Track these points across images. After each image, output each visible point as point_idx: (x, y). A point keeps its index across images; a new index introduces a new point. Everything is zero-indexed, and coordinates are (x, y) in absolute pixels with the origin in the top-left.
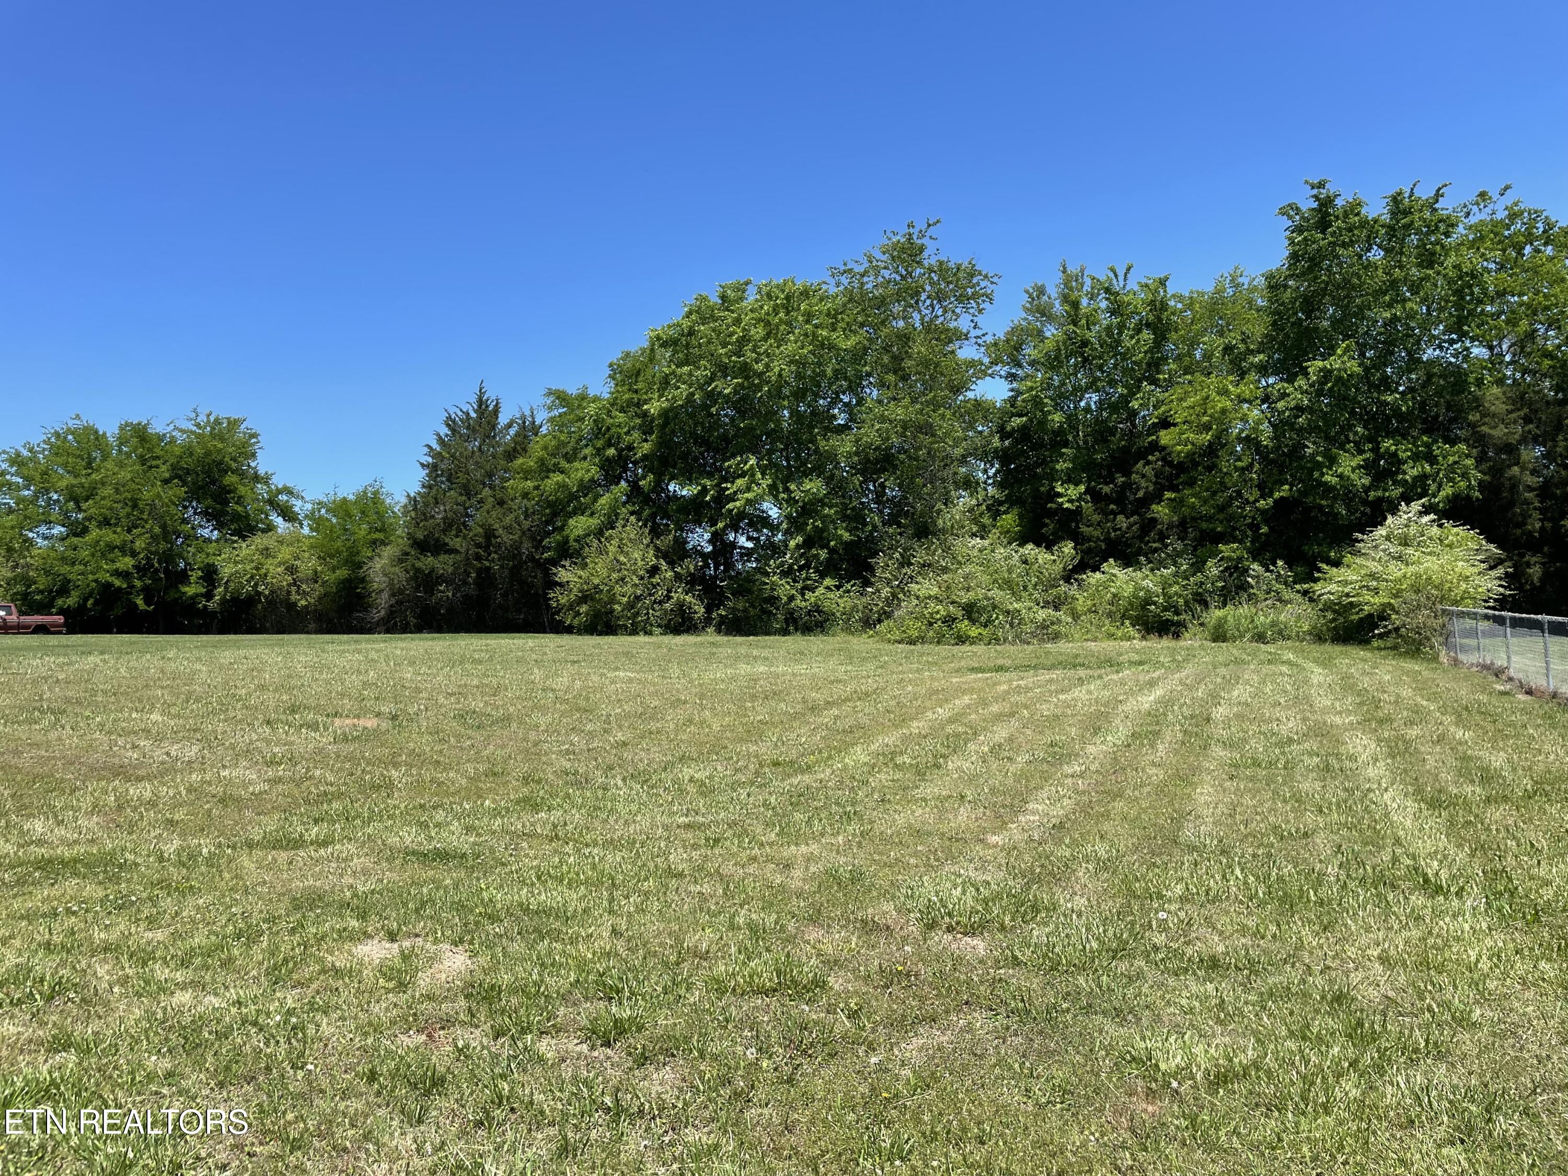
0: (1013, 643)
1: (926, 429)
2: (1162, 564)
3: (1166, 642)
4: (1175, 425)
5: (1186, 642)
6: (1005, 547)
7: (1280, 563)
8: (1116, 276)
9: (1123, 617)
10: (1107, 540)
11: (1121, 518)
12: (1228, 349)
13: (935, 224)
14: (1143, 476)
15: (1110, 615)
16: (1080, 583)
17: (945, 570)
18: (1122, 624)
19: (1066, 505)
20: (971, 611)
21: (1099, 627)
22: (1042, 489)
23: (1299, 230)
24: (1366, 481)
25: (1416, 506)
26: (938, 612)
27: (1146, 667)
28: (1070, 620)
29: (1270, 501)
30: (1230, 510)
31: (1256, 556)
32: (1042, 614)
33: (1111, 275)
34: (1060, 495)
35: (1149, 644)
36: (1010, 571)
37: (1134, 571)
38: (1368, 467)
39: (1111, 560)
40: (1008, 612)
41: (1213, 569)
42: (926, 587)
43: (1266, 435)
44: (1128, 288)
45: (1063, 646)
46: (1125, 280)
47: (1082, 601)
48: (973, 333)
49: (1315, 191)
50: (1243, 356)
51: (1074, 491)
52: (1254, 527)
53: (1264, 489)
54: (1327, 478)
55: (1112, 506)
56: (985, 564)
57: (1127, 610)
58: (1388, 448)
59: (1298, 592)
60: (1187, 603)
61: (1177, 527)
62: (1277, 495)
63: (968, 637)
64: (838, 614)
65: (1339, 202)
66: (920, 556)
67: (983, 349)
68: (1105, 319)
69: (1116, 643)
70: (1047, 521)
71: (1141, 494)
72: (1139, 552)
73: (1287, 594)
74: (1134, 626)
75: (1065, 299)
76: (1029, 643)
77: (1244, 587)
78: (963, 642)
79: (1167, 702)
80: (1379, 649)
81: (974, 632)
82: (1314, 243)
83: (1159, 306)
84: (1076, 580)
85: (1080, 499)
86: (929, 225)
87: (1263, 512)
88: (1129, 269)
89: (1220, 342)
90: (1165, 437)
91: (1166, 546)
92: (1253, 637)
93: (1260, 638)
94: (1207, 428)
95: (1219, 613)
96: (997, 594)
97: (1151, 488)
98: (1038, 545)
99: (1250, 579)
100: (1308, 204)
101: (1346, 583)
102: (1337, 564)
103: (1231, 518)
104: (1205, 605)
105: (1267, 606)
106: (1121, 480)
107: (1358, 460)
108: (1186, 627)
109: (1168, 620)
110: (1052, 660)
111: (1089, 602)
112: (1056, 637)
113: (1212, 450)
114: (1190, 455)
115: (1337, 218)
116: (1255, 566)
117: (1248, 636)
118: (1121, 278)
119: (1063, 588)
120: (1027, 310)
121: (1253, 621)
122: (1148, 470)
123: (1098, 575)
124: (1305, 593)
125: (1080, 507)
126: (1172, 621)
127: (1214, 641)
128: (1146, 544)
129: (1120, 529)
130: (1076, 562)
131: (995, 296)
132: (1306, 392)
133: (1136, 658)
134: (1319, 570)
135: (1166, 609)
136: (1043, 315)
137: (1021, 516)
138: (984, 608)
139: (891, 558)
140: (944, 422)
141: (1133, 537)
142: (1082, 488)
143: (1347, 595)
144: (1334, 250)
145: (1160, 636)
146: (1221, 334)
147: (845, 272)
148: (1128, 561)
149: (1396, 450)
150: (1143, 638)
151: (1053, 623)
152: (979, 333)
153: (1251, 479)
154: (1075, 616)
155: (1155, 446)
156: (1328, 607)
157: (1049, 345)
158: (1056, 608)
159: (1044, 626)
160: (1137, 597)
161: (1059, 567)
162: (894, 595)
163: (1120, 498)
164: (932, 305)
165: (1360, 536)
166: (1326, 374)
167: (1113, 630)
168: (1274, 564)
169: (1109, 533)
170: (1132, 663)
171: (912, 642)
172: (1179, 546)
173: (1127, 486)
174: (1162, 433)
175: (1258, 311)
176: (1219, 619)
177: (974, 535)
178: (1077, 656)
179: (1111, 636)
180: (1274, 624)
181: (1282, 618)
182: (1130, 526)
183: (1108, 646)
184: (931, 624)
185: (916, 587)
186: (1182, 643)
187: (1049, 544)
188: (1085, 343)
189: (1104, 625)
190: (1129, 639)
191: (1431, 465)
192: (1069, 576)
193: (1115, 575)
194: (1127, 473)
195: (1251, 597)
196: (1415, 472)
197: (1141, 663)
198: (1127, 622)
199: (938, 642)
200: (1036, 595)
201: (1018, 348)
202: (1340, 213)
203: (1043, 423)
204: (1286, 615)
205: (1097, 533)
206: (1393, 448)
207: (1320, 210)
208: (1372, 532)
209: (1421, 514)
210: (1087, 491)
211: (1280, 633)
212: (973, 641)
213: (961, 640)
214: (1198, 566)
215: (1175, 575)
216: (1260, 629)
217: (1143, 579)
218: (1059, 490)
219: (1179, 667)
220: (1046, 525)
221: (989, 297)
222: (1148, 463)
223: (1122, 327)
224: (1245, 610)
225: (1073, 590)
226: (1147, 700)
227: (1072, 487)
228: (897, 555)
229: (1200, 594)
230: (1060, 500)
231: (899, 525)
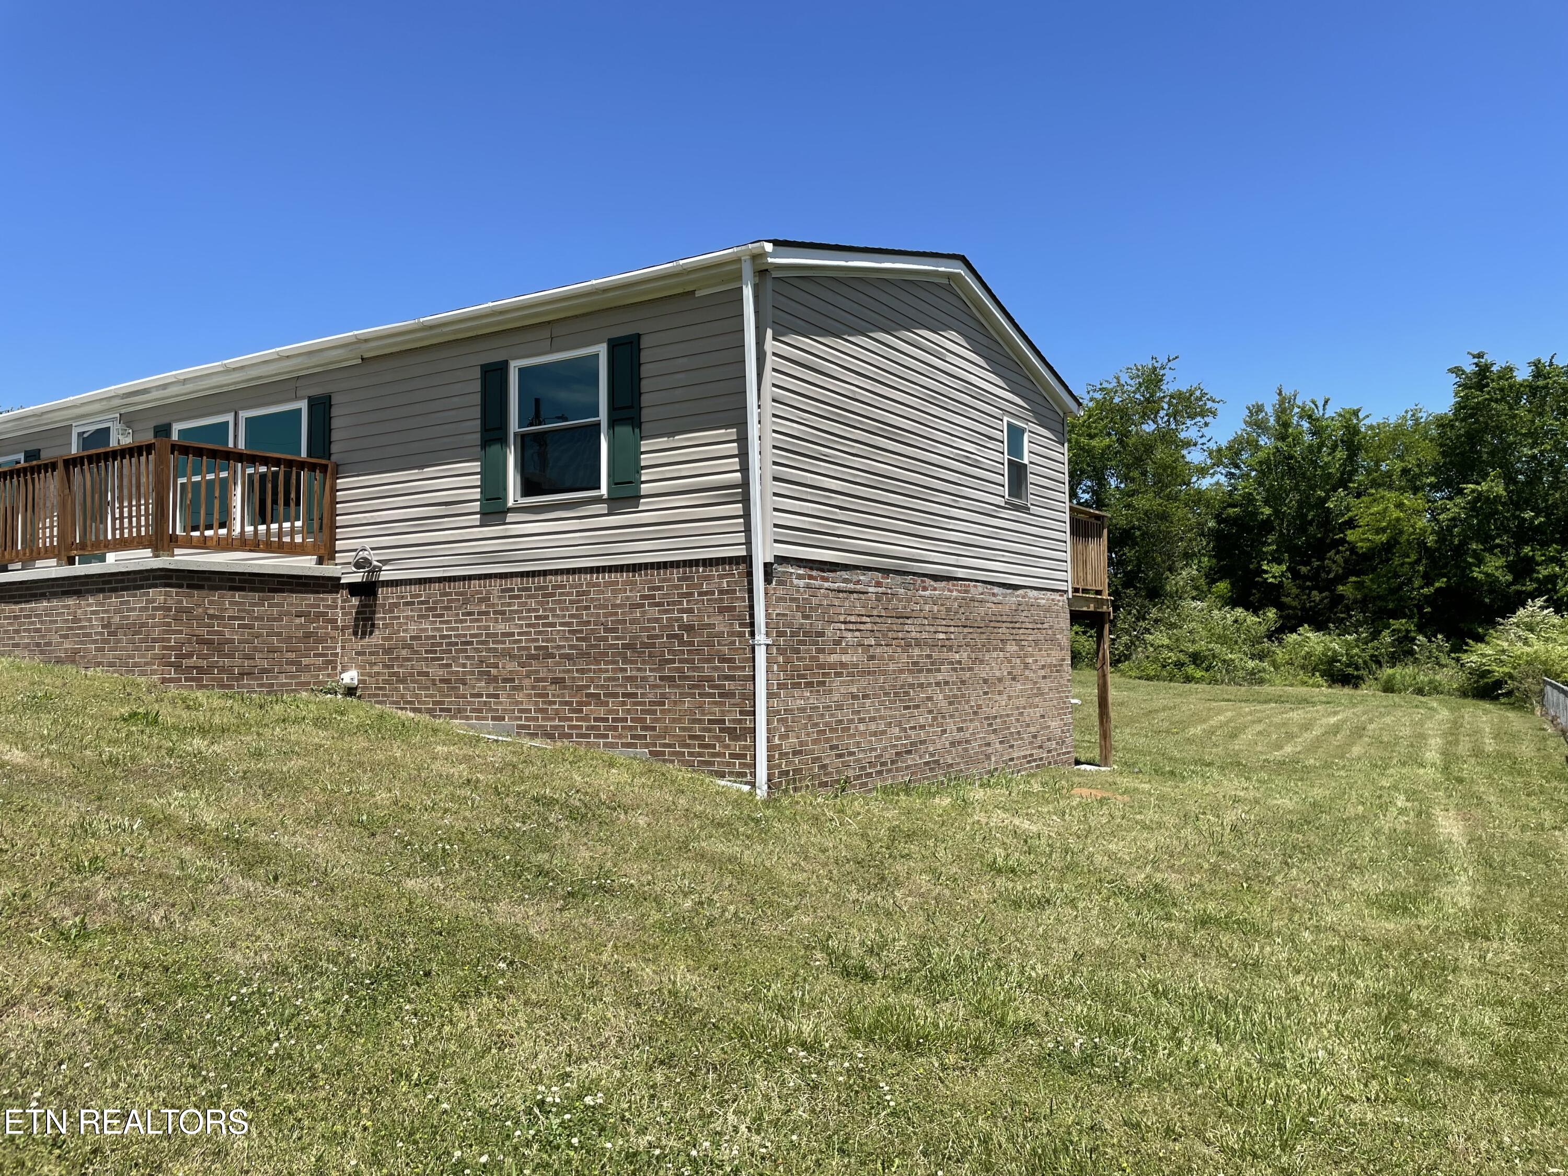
0: (1229, 684)
1: (1164, 517)
2: (1346, 632)
3: (1347, 691)
4: (1360, 527)
5: (1364, 691)
6: (1220, 610)
7: (1439, 636)
8: (1316, 406)
9: (1314, 670)
10: (1303, 609)
11: (1315, 593)
12: (1405, 471)
13: (1174, 359)
14: (1334, 562)
15: (1303, 667)
16: (1280, 641)
17: (1173, 626)
18: (1313, 675)
19: (1270, 580)
20: (1196, 658)
21: (1295, 676)
22: (1251, 566)
23: (1465, 386)
24: (1509, 578)
25: (1539, 602)
26: (1169, 658)
27: (1332, 705)
28: (1272, 669)
29: (1432, 589)
30: (1402, 593)
31: (1420, 629)
32: (1251, 664)
33: (1313, 406)
34: (1266, 572)
35: (1334, 691)
36: (1225, 629)
37: (1324, 635)
38: (1510, 567)
39: (1306, 626)
40: (1224, 661)
41: (1387, 637)
42: (1160, 637)
43: (1431, 540)
44: (1326, 416)
45: (1266, 688)
46: (1324, 409)
47: (1280, 654)
48: (1200, 441)
49: (1476, 360)
50: (1417, 477)
51: (1277, 569)
52: (1420, 608)
53: (1428, 580)
54: (1475, 574)
55: (1308, 583)
56: (1205, 622)
57: (1317, 665)
58: (1527, 554)
59: (1453, 658)
60: (1365, 662)
61: (1360, 602)
62: (1437, 585)
63: (1194, 678)
64: (1084, 654)
65: (1494, 369)
66: (1154, 613)
67: (1206, 453)
68: (1307, 438)
69: (1308, 689)
70: (1254, 591)
71: (1332, 576)
72: (1329, 620)
73: (1444, 660)
74: (1322, 677)
75: (1278, 419)
76: (1240, 685)
77: (1411, 653)
78: (1190, 682)
79: (1344, 721)
80: (1504, 704)
81: (1199, 674)
82: (1474, 398)
83: (1352, 431)
84: (1277, 638)
85: (1282, 575)
86: (1169, 361)
87: (1426, 596)
88: (1326, 402)
89: (1399, 465)
90: (1351, 536)
91: (1351, 616)
92: (1414, 690)
93: (1420, 691)
94: (1383, 530)
95: (1390, 671)
96: (1217, 648)
97: (1340, 571)
98: (1247, 610)
99: (1415, 647)
100: (1470, 368)
101: (1483, 655)
102: (1480, 639)
103: (1401, 599)
104: (1379, 664)
105: (1428, 668)
106: (1316, 564)
107: (1501, 562)
108: (1363, 680)
109: (1349, 674)
110: (1262, 698)
111: (1287, 657)
112: (1261, 682)
113: (1389, 547)
114: (1369, 549)
115: (1493, 380)
116: (1420, 637)
117: (1411, 689)
118: (1321, 408)
119: (1266, 644)
120: (1245, 422)
121: (1415, 679)
122: (1338, 558)
123: (1294, 636)
124: (1458, 660)
125: (1282, 581)
126: (1353, 675)
127: (1384, 692)
128: (1335, 614)
129: (1314, 601)
130: (1278, 625)
131: (1218, 412)
132: (1464, 508)
133: (1324, 699)
134: (1467, 644)
135: (1348, 666)
136: (1259, 427)
137: (1232, 584)
138: (1205, 657)
139: (1130, 613)
140: (1179, 512)
141: (1324, 608)
142: (1284, 568)
143: (1484, 664)
144: (1489, 405)
145: (1343, 686)
146: (1401, 458)
147: (1100, 389)
148: (1319, 626)
149: (1533, 555)
150: (1330, 686)
151: (1260, 671)
152: (1204, 440)
153: (1418, 571)
154: (1276, 668)
155: (1343, 541)
156: (1472, 672)
157: (1261, 455)
158: (1261, 660)
159: (1252, 673)
160: (1326, 656)
161: (1263, 629)
162: (1132, 643)
163: (1315, 576)
164: (1168, 421)
165: (1501, 620)
166: (1479, 496)
167: (1306, 679)
168: (1436, 637)
169: (1304, 603)
170: (1322, 703)
171: (1149, 678)
172: (1361, 617)
173: (1322, 568)
174: (1349, 532)
175: (1431, 441)
176: (1389, 676)
177: (1193, 598)
178: (1280, 696)
179: (1304, 683)
180: (1430, 682)
181: (1438, 677)
182: (1321, 601)
183: (1303, 690)
184: (1164, 666)
185: (1151, 637)
186: (1359, 692)
187: (1255, 609)
188: (1291, 457)
189: (1298, 675)
190: (1319, 686)
191: (1560, 568)
192: (1271, 635)
193: (1308, 638)
194: (1322, 559)
195: (1416, 661)
196: (1546, 573)
197: (1328, 703)
198: (1317, 674)
199: (1171, 680)
200: (1245, 648)
201: (1238, 453)
202: (1495, 377)
203: (1255, 514)
204: (1441, 676)
205: (1294, 604)
206: (1531, 553)
207: (1480, 374)
208: (1510, 617)
209: (1542, 608)
210: (1288, 569)
211: (1435, 688)
212: (1198, 681)
213: (1188, 679)
214: (1375, 635)
215: (1357, 640)
216: (1420, 685)
217: (1331, 642)
218: (1265, 567)
219: (1354, 705)
220: (1254, 594)
221: (1214, 414)
222: (1338, 552)
223: (1321, 445)
224: (1410, 670)
225: (1275, 647)
226: (1333, 720)
227: (1276, 566)
228: (1134, 611)
229: (1375, 656)
230: (1266, 576)
231: (1135, 588)
